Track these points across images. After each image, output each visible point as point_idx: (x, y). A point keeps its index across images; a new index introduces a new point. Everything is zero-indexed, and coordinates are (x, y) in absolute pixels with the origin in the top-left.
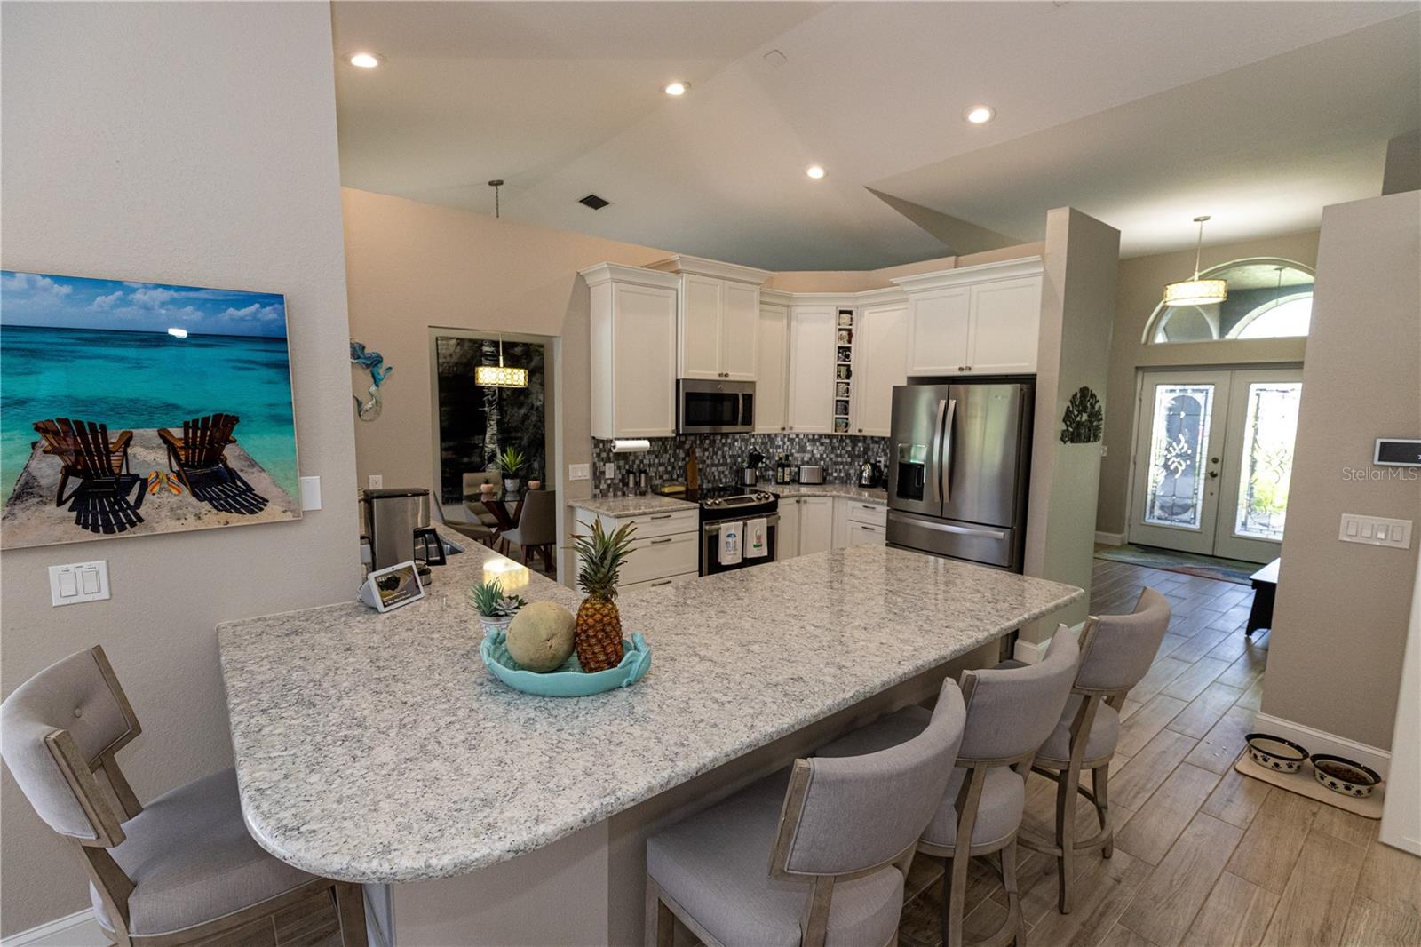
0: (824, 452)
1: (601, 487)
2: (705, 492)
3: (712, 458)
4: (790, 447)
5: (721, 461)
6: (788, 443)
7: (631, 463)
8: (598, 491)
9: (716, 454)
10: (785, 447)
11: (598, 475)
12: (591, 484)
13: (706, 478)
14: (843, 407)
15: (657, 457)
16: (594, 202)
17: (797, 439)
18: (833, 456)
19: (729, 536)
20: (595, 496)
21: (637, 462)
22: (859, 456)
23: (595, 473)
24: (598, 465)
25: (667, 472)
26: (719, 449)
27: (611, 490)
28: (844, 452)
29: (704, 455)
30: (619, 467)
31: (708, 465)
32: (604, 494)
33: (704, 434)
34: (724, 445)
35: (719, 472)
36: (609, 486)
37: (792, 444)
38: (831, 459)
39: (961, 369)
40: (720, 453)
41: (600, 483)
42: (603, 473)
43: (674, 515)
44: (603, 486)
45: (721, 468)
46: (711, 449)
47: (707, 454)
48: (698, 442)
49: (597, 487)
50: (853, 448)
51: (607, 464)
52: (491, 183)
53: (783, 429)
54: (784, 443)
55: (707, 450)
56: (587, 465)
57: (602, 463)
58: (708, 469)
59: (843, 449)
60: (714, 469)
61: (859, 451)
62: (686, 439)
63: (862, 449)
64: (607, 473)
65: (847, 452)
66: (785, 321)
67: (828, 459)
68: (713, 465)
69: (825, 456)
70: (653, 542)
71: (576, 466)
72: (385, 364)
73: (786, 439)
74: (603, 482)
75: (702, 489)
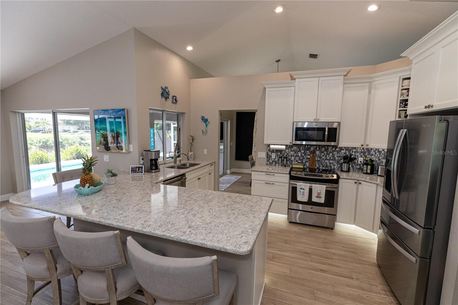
1: (270, 161)
2: (321, 170)
3: (326, 156)
4: (379, 156)
5: (332, 158)
6: (378, 153)
7: (283, 154)
8: (269, 163)
9: (329, 155)
10: (376, 155)
11: (268, 157)
12: (266, 160)
13: (322, 164)
15: (295, 153)
16: (313, 56)
17: (383, 152)
19: (301, 189)
20: (267, 164)
21: (286, 154)
23: (267, 156)
24: (269, 153)
25: (300, 159)
26: (331, 153)
27: (274, 163)
29: (321, 154)
30: (277, 155)
31: (323, 159)
32: (271, 164)
33: (321, 145)
34: (334, 151)
35: (330, 163)
36: (273, 161)
37: (380, 154)
39: (426, 107)
40: (331, 154)
41: (269, 160)
42: (271, 156)
43: (276, 174)
44: (271, 161)
45: (331, 161)
46: (325, 152)
47: (323, 154)
48: (318, 149)
49: (268, 161)
51: (272, 153)
52: (276, 61)
53: (362, 145)
54: (376, 153)
55: (323, 152)
56: (265, 153)
57: (270, 153)
58: (323, 161)
60: (326, 161)
62: (311, 147)
64: (272, 157)
66: (367, 90)
68: (326, 159)
70: (266, 183)
71: (260, 153)
72: (209, 121)
73: (377, 151)
74: (271, 159)
75: (319, 169)
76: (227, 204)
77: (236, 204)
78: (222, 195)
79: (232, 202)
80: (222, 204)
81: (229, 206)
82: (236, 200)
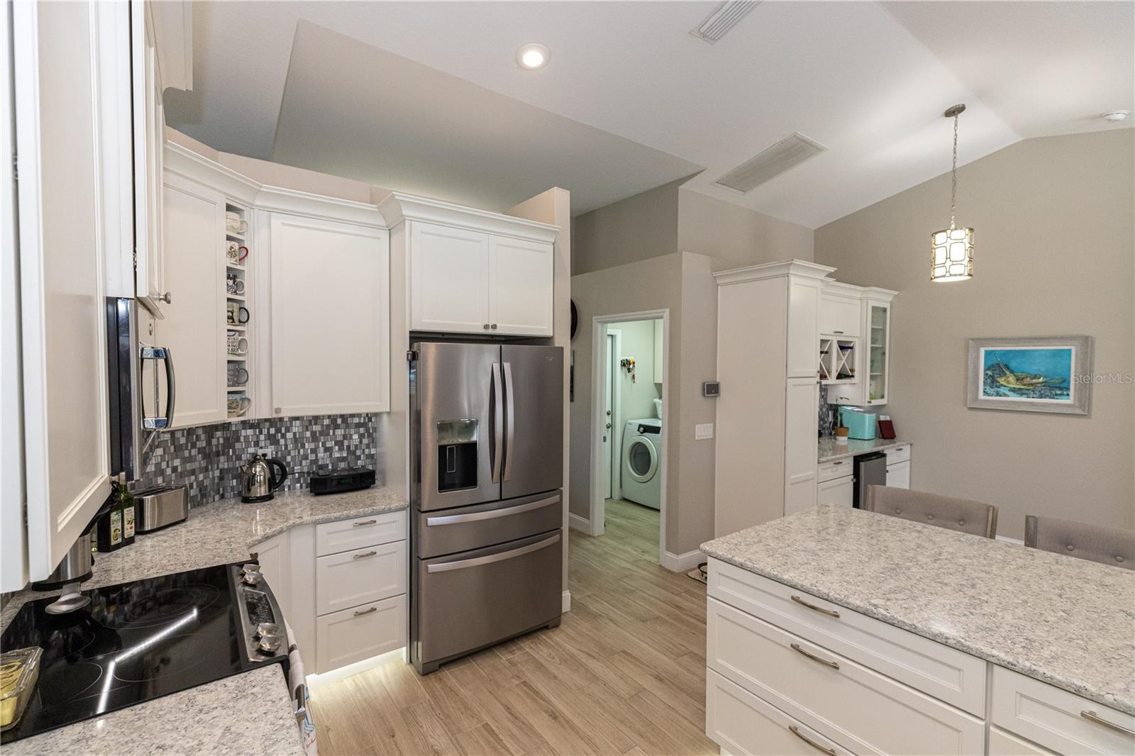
0: (163, 460)
14: (237, 372)
18: (177, 462)
22: (218, 454)
28: (194, 452)
38: (174, 469)
39: (486, 327)
50: (209, 443)
59: (194, 446)
61: (217, 446)
63: (221, 441)
65: (200, 451)
67: (169, 471)
69: (164, 465)
76: (839, 554)
77: (814, 549)
78: (848, 582)
79: (821, 555)
80: (853, 555)
81: (836, 548)
82: (808, 560)
